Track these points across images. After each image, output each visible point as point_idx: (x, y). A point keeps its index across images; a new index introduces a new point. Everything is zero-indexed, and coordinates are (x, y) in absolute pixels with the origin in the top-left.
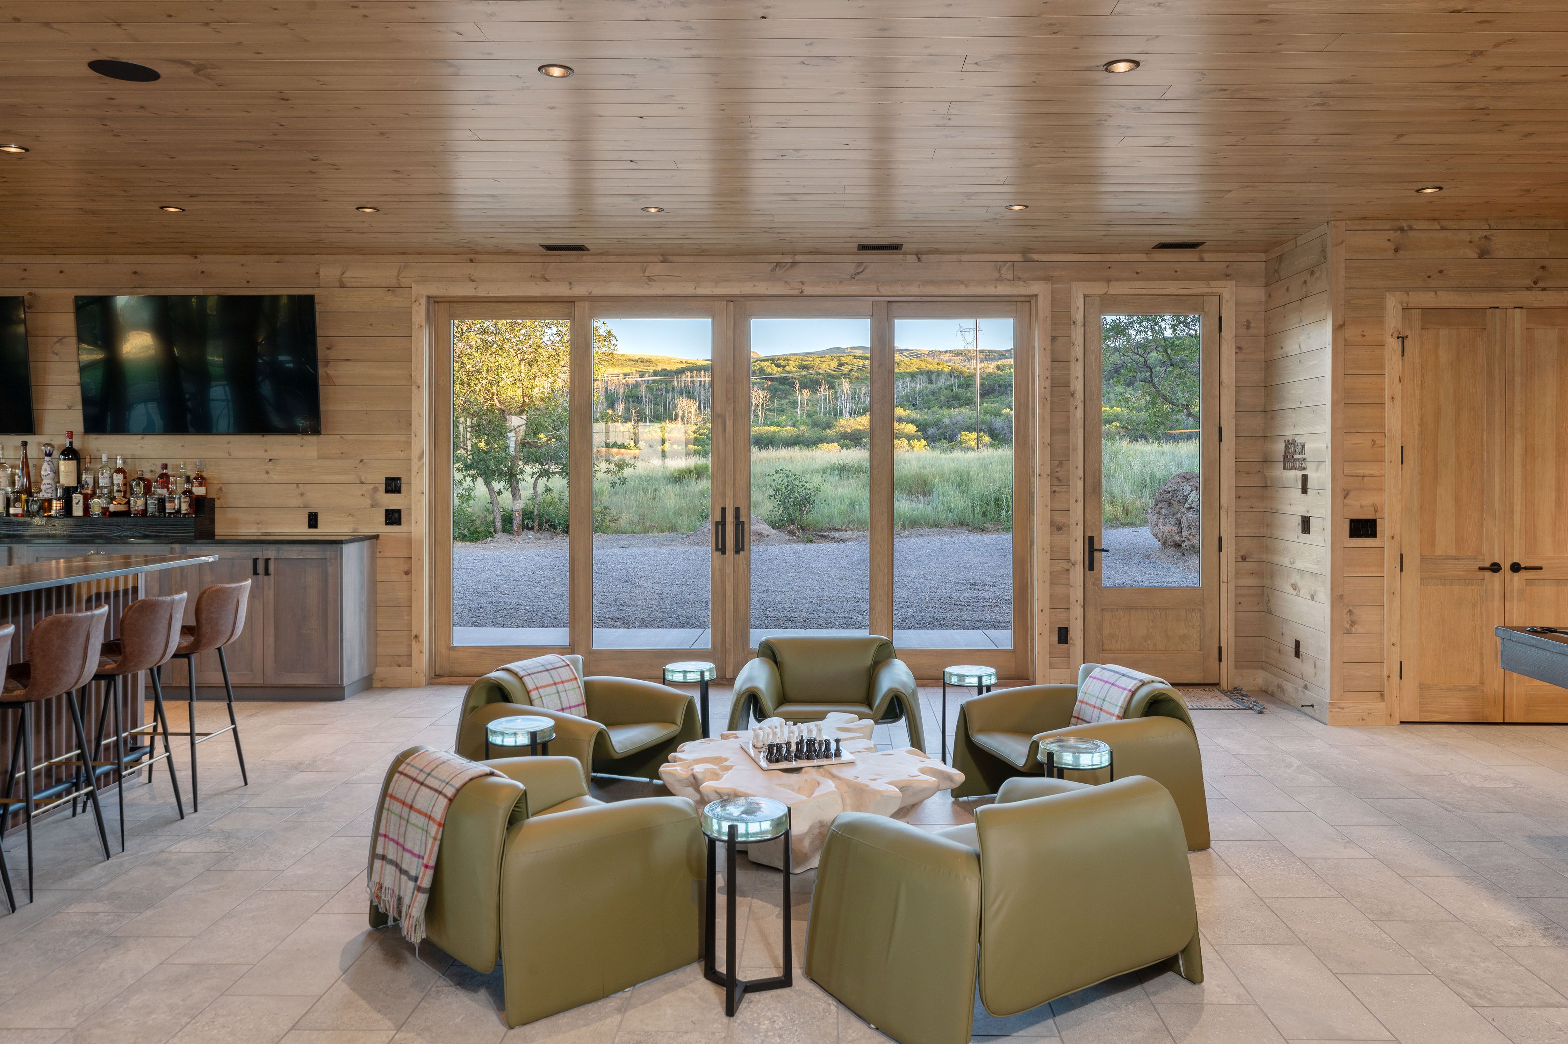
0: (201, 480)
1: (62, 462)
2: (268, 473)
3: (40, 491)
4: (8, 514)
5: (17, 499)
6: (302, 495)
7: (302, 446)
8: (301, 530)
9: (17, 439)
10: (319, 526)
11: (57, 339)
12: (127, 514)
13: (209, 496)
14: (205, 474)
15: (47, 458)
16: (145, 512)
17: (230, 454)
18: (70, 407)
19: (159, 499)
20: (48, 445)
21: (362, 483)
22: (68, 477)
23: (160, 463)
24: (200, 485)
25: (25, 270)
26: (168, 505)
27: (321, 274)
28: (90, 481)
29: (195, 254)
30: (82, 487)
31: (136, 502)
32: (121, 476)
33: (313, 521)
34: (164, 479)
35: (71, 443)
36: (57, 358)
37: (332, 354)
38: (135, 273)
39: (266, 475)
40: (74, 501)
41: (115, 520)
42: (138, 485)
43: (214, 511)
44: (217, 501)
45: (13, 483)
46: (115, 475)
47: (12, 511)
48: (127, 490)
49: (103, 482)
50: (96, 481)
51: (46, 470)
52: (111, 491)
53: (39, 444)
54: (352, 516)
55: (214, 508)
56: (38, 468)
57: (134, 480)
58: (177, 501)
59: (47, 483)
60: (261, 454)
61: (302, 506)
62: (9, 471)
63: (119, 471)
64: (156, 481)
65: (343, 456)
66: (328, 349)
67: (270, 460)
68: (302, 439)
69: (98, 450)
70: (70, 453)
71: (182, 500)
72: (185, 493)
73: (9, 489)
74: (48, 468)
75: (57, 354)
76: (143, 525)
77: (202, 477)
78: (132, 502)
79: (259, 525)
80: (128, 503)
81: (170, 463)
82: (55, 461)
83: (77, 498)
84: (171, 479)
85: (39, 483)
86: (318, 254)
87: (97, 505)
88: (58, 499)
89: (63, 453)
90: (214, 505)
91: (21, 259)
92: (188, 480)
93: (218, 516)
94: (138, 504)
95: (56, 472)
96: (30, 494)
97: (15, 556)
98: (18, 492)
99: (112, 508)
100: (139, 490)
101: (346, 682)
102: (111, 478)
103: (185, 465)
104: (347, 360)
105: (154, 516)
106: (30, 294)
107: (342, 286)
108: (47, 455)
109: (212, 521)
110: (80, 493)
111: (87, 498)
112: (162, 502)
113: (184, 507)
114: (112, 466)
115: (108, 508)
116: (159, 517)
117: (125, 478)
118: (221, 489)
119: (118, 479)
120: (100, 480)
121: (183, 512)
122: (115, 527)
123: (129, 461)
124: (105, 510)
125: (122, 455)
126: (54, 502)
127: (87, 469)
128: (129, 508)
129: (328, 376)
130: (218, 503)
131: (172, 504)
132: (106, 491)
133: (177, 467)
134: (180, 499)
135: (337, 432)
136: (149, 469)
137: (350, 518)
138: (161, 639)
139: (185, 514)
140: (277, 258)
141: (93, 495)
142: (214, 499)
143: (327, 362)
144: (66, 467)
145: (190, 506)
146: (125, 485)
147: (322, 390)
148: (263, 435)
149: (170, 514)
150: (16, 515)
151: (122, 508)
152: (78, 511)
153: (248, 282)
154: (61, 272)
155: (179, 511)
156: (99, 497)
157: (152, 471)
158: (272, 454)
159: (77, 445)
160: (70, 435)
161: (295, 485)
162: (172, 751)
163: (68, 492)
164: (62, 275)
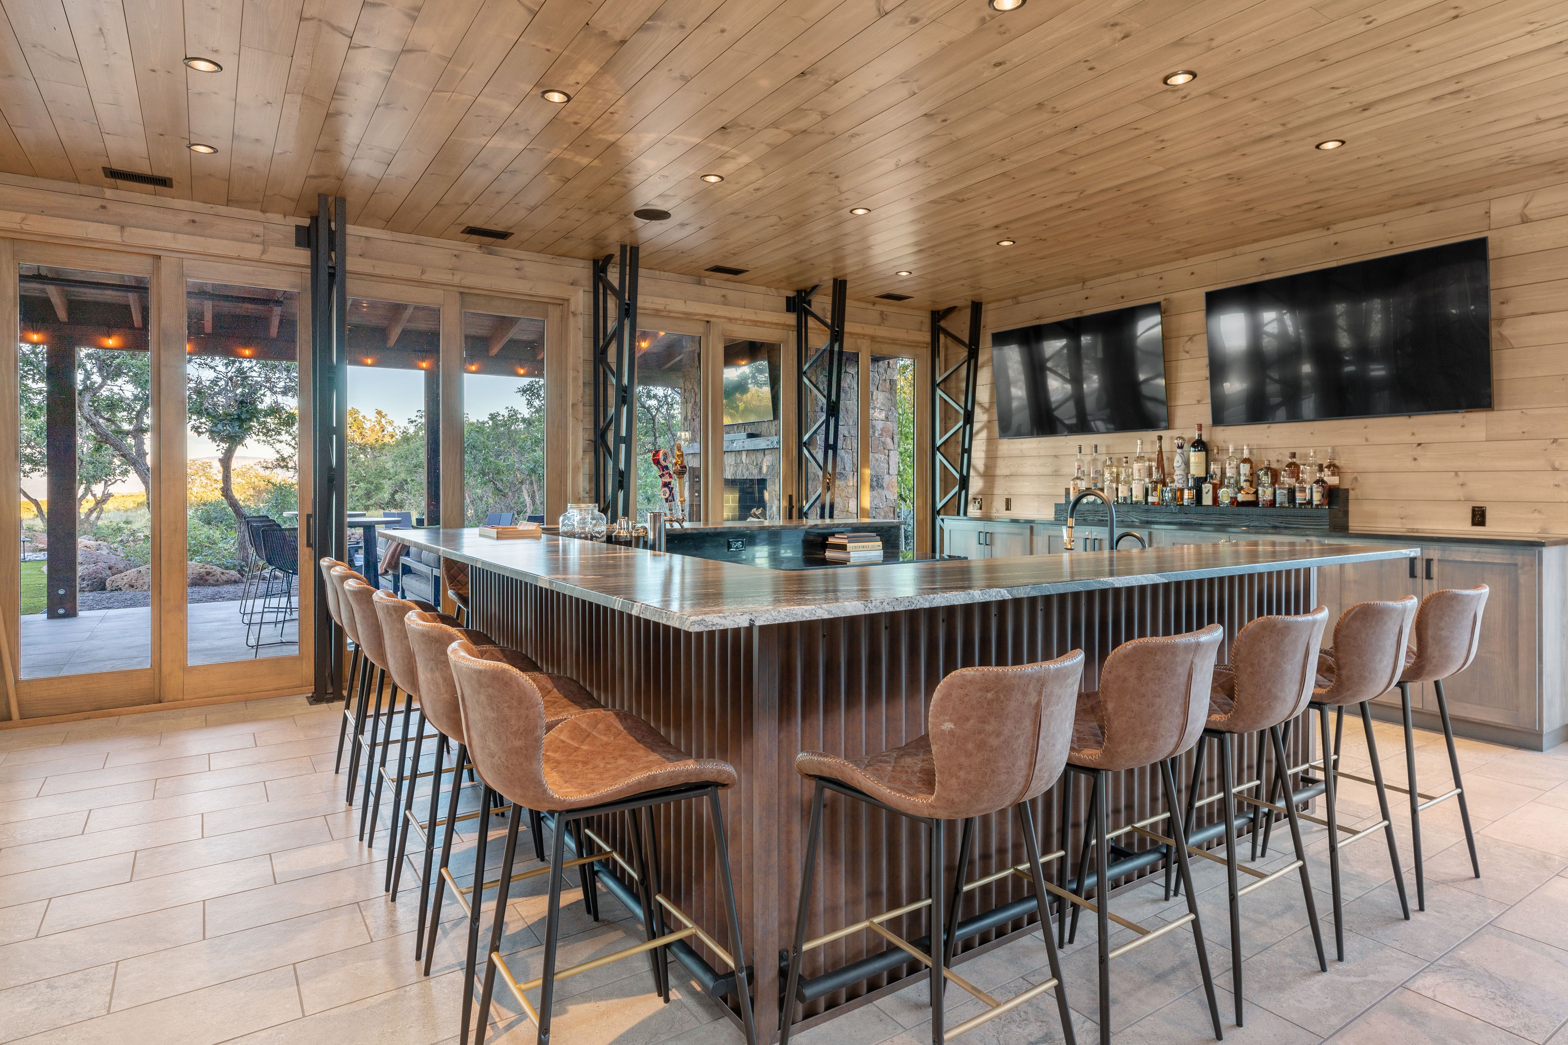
0: (1334, 468)
1: (1192, 454)
2: (1415, 459)
3: (1173, 482)
4: (1147, 502)
5: (1155, 489)
6: (1462, 485)
7: (1463, 426)
8: (1464, 527)
9: (1153, 435)
10: (1487, 523)
11: (1187, 338)
12: (1254, 504)
13: (1342, 487)
14: (1337, 462)
15: (1179, 451)
16: (1273, 503)
17: (1367, 440)
18: (1199, 402)
19: (1289, 489)
20: (1180, 438)
21: (1555, 469)
22: (1197, 470)
23: (1287, 453)
24: (1333, 474)
25: (1161, 278)
26: (1299, 496)
27: (1492, 212)
28: (1218, 472)
29: (1327, 226)
30: (1211, 477)
31: (1264, 492)
32: (1248, 466)
33: (1479, 517)
34: (1294, 469)
35: (1200, 435)
36: (1187, 356)
37: (1508, 310)
38: (1263, 259)
39: (1413, 463)
40: (1204, 490)
41: (1244, 509)
42: (1266, 474)
43: (1348, 502)
44: (1351, 492)
45: (1150, 475)
46: (1242, 465)
47: (1150, 499)
48: (1254, 479)
49: (1229, 473)
50: (1223, 472)
51: (1178, 461)
52: (1237, 482)
53: (1172, 438)
54: (1539, 512)
55: (1348, 500)
56: (1171, 460)
57: (1261, 470)
58: (1308, 491)
59: (1178, 474)
60: (1406, 437)
61: (1463, 499)
62: (1147, 464)
63: (1245, 461)
64: (1285, 471)
65: (1524, 436)
66: (1502, 303)
67: (1419, 444)
68: (1463, 417)
69: (1225, 442)
70: (1200, 445)
71: (1314, 490)
72: (1317, 482)
73: (1147, 480)
74: (1180, 461)
75: (1187, 352)
76: (1272, 516)
77: (1335, 466)
78: (1260, 492)
79: (1404, 521)
80: (1256, 493)
81: (1297, 451)
82: (1185, 453)
83: (1207, 488)
84: (1302, 467)
85: (1171, 474)
86: (1489, 188)
87: (1225, 495)
88: (1189, 489)
89: (1193, 446)
90: (1348, 496)
91: (1158, 269)
92: (1321, 468)
93: (1352, 508)
94: (1265, 494)
95: (1187, 464)
96: (1165, 484)
97: (1154, 540)
98: (1155, 482)
99: (1241, 497)
100: (1266, 479)
101: (1546, 728)
102: (1238, 468)
103: (1315, 452)
104: (1533, 314)
105: (1281, 507)
106: (1165, 300)
107: (1525, 220)
108: (1179, 447)
109: (1346, 513)
110: (1210, 483)
111: (1216, 488)
112: (1292, 492)
113: (1317, 498)
114: (1239, 456)
115: (1236, 498)
116: (1289, 507)
117: (1251, 468)
118: (1356, 479)
119: (1245, 469)
120: (1227, 470)
121: (1315, 503)
122: (1244, 517)
123: (1255, 451)
124: (1234, 501)
125: (1248, 445)
126: (1186, 492)
127: (1215, 460)
128: (1257, 497)
129: (1502, 337)
130: (1352, 494)
131: (1303, 494)
132: (1232, 481)
133: (1306, 456)
134: (1311, 489)
135: (1516, 407)
136: (1277, 457)
137: (1536, 515)
138: (1388, 661)
139: (1317, 505)
140: (1430, 206)
141: (1221, 485)
142: (1347, 490)
143: (1501, 320)
144: (1196, 458)
145: (1323, 496)
146: (1251, 475)
147: (1495, 355)
148: (1409, 416)
149: (1301, 504)
150: (1153, 503)
151: (1251, 498)
152: (1207, 500)
153: (1391, 243)
154: (1192, 274)
155: (1310, 502)
156: (1228, 487)
157: (1278, 461)
158: (1422, 438)
159: (1205, 438)
160: (1200, 427)
161: (1453, 474)
162: (1392, 819)
163: (1199, 482)
164: (1193, 276)
